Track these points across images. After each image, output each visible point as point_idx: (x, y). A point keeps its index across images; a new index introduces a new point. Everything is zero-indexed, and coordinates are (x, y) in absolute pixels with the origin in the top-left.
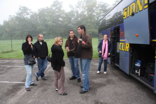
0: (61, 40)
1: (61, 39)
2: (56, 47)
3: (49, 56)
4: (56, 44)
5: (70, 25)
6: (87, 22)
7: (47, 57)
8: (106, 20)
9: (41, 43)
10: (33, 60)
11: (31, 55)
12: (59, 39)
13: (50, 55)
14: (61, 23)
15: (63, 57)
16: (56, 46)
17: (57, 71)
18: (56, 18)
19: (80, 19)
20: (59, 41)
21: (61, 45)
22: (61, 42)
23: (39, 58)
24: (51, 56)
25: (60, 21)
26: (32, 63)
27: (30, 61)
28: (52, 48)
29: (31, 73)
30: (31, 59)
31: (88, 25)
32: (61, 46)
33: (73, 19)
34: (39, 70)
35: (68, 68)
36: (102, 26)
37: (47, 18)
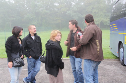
0: (59, 34)
1: (58, 32)
2: (52, 43)
3: (43, 55)
4: (52, 40)
5: (69, 12)
6: (93, 8)
7: (40, 56)
8: (122, 5)
9: (33, 38)
10: (21, 60)
11: (18, 54)
12: (57, 32)
13: (44, 53)
14: (57, 10)
15: (61, 57)
16: (53, 41)
17: (53, 76)
18: (50, 3)
19: (83, 4)
20: (56, 36)
21: (59, 40)
22: (60, 37)
23: (30, 57)
24: (45, 55)
25: (56, 7)
26: (19, 65)
27: (16, 61)
28: (46, 45)
29: (16, 78)
30: (18, 59)
31: (95, 13)
32: (59, 42)
33: (73, 3)
34: (29, 73)
35: (68, 72)
36: (115, 14)
37: (38, 2)
